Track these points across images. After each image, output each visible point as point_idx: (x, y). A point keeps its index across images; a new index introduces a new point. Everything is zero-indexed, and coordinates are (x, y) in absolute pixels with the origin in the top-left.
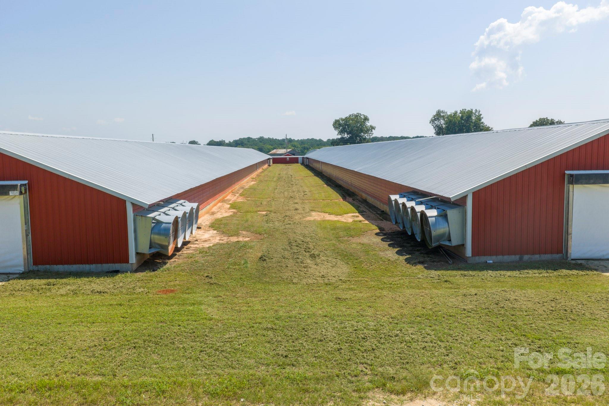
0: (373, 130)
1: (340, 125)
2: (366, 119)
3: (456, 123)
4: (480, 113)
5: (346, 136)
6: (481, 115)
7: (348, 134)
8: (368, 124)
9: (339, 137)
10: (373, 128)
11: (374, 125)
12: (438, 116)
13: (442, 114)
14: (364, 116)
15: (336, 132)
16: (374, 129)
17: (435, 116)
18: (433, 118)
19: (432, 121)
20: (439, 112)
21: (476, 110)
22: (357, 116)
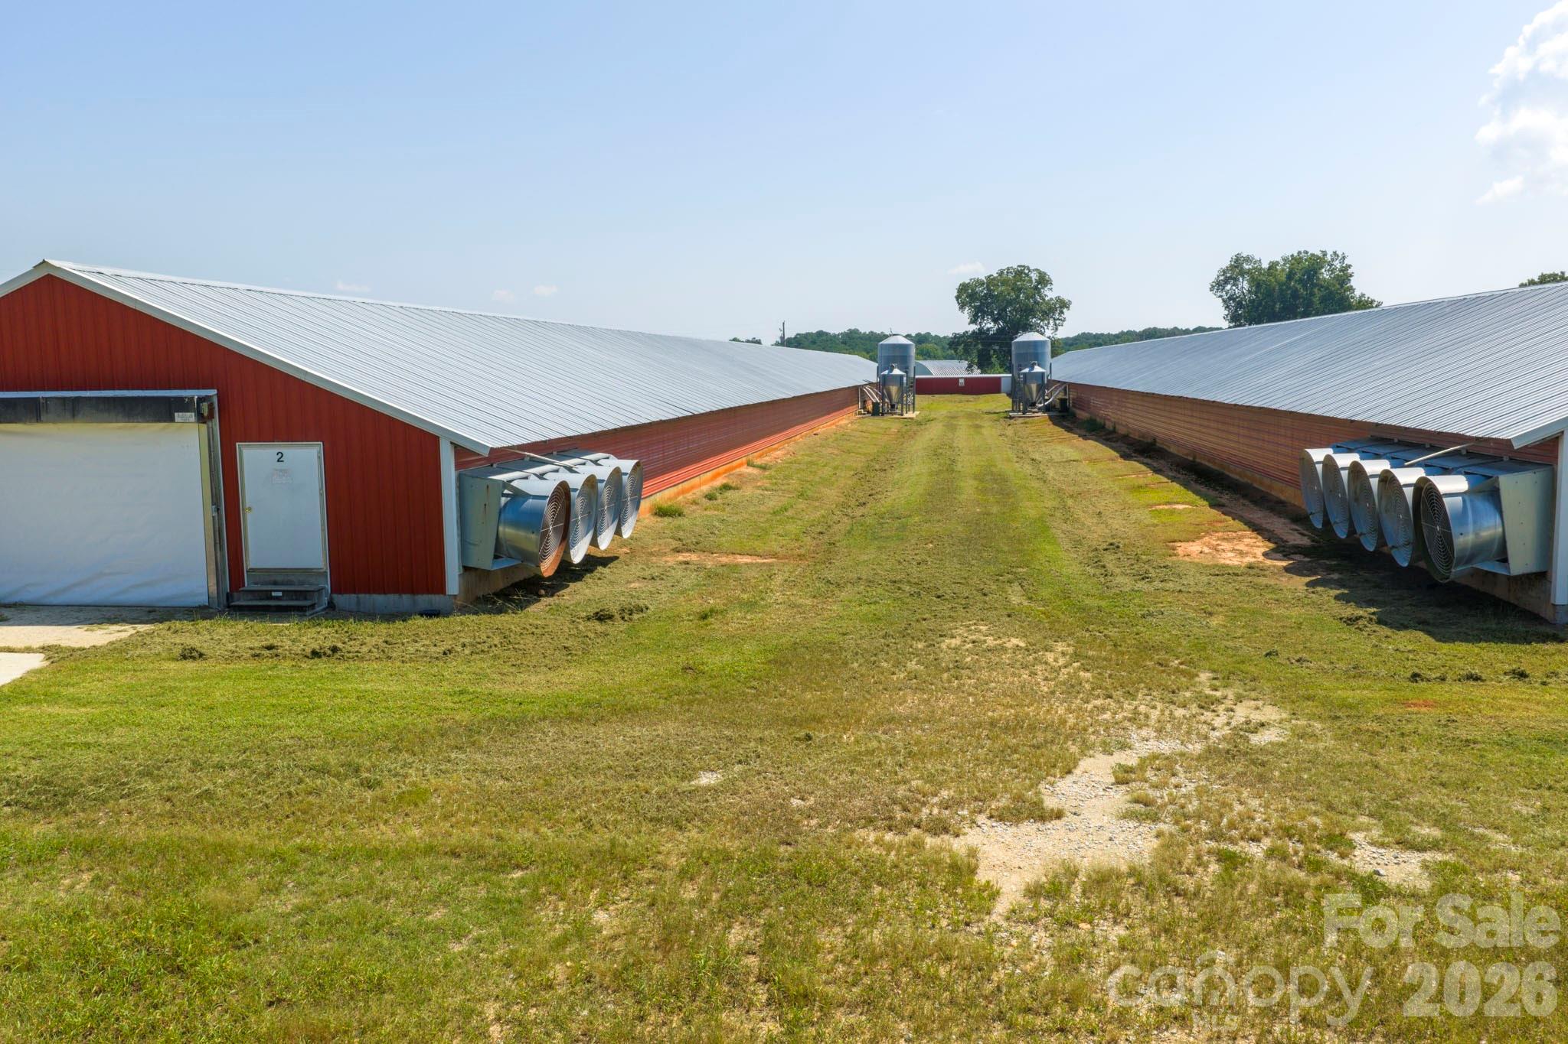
0: (1065, 310)
1: (973, 297)
2: (1044, 280)
3: (1274, 289)
4: (1347, 262)
5: (989, 325)
6: (1349, 266)
7: (995, 321)
8: (1050, 294)
9: (974, 327)
10: (1064, 305)
11: (1066, 297)
12: (1236, 269)
13: (1246, 267)
14: (1040, 273)
15: (966, 315)
16: (1068, 308)
17: (1224, 272)
18: (1222, 278)
19: (1218, 285)
20: (1237, 260)
21: (1335, 253)
22: (1021, 273)
